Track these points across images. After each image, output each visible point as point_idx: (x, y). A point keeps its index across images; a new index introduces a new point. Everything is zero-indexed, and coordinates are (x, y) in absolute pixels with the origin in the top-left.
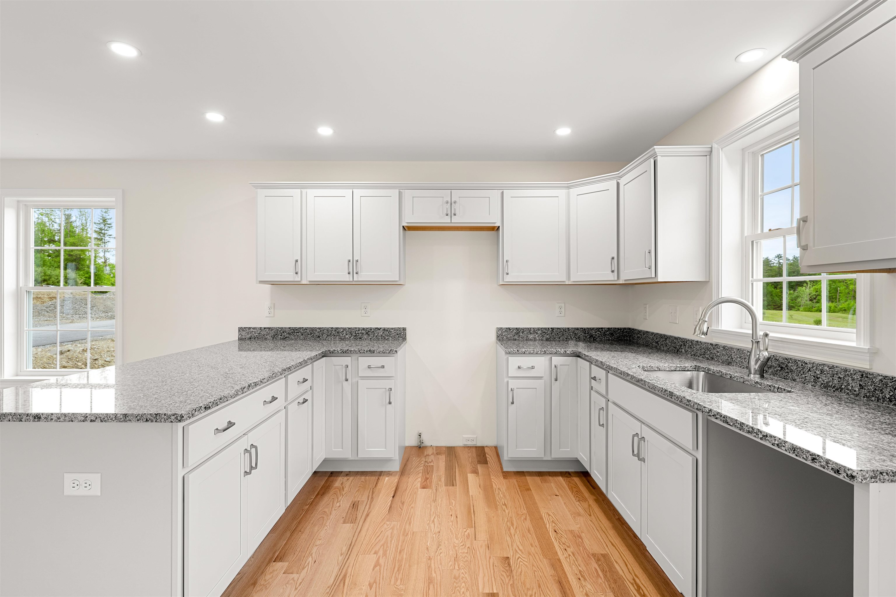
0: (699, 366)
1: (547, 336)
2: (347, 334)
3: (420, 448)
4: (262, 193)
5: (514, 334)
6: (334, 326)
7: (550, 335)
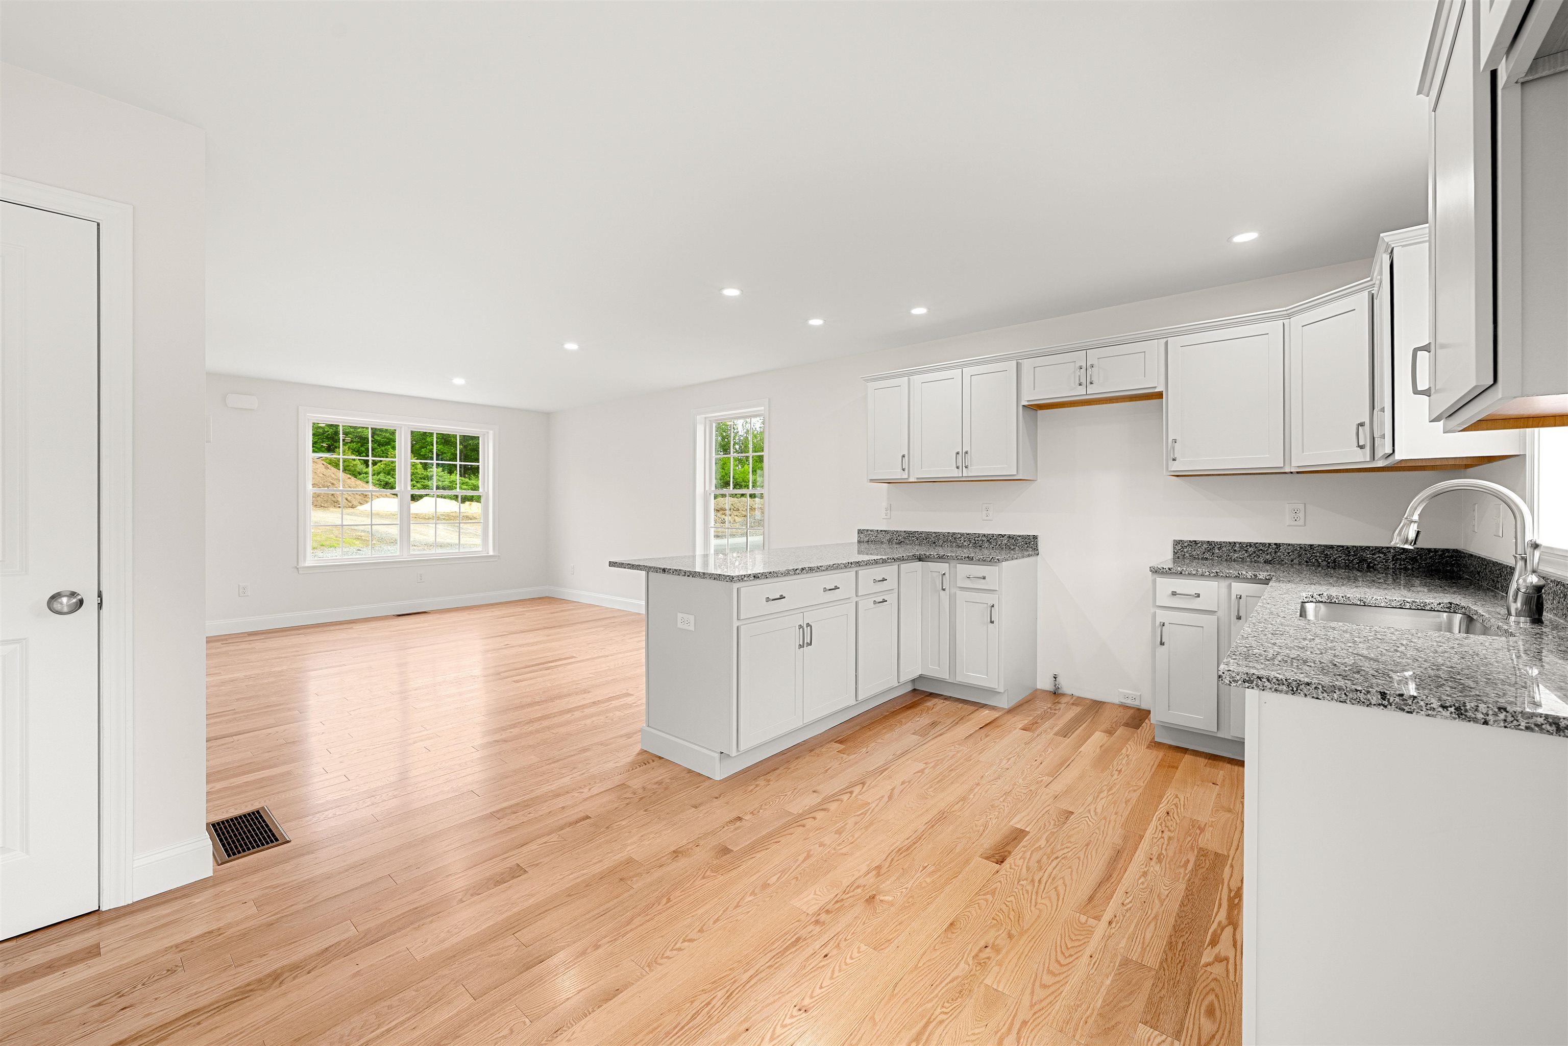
0: (1457, 605)
1: (1268, 557)
2: (965, 541)
3: (1056, 694)
4: (872, 385)
5: (1204, 550)
6: (951, 531)
7: (1273, 555)
